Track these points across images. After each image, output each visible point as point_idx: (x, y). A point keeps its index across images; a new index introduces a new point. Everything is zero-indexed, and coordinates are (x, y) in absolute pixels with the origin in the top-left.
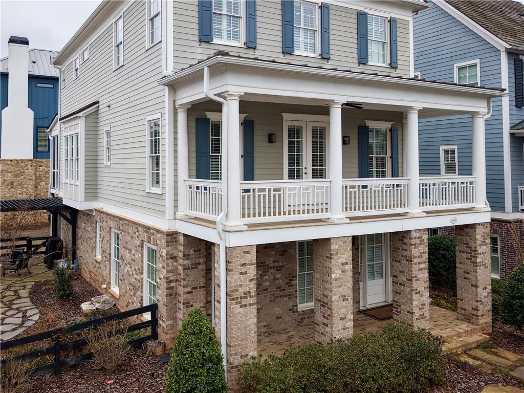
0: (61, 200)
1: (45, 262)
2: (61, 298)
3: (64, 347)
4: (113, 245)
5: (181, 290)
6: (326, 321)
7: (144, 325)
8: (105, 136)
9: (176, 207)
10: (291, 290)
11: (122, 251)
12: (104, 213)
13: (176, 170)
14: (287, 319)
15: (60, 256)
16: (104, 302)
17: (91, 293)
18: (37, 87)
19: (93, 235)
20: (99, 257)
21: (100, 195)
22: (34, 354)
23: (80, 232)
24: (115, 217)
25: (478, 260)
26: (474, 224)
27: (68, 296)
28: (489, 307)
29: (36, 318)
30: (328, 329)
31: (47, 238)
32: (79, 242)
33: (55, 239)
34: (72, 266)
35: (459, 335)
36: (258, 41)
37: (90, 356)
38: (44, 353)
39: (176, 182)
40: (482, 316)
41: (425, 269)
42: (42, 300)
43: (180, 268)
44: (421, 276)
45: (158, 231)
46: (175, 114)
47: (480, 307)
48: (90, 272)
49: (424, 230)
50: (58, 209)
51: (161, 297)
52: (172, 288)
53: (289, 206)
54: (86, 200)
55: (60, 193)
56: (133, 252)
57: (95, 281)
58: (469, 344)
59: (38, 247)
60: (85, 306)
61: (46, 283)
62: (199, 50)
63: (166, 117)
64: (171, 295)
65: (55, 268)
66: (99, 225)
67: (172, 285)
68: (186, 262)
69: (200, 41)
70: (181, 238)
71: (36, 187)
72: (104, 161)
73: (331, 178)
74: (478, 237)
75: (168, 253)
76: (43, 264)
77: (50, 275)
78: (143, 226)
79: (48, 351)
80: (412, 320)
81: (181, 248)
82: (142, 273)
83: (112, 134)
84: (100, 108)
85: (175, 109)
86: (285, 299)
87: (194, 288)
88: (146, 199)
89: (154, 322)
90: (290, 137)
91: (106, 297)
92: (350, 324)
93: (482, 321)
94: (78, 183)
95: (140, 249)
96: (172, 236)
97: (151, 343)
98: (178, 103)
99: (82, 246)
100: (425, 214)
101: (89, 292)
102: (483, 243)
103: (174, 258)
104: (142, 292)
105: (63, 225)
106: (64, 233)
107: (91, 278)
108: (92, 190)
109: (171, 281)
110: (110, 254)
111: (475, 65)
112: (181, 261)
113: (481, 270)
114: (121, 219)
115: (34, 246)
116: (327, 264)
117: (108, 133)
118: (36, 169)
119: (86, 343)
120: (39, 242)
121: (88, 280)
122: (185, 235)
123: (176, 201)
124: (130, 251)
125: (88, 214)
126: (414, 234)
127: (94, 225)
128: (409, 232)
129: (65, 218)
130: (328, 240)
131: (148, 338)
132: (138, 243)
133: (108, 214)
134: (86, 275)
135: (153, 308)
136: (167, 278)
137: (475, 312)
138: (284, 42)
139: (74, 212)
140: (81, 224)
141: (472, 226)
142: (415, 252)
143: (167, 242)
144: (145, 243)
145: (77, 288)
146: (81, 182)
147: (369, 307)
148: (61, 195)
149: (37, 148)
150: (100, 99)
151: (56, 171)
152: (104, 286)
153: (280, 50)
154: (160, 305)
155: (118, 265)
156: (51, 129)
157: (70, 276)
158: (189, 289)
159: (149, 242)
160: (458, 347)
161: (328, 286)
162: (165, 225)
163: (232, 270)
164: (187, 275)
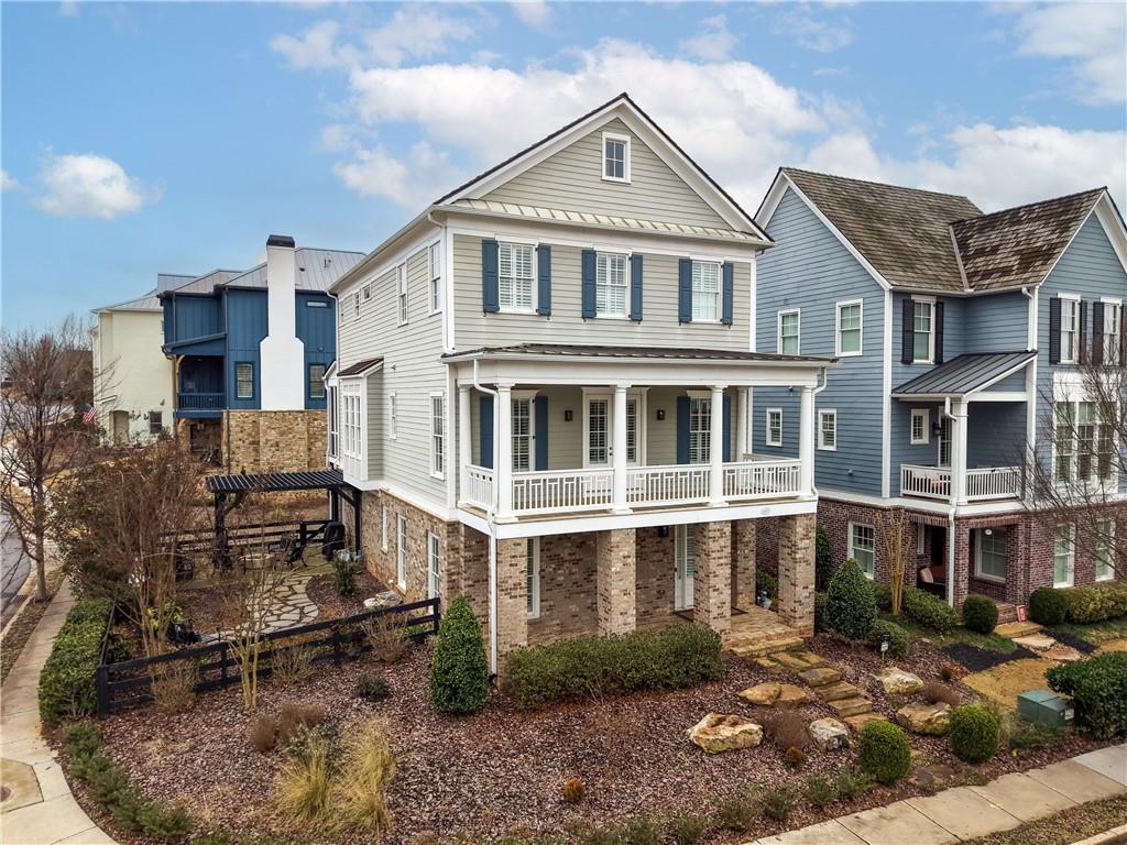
0: (340, 473)
1: (324, 553)
2: (343, 594)
3: (344, 639)
4: (400, 534)
5: (463, 583)
6: (606, 616)
7: (425, 619)
8: (390, 402)
9: (458, 494)
10: (590, 586)
11: (408, 540)
12: (390, 495)
13: (458, 455)
14: (584, 618)
15: (342, 546)
16: (389, 599)
17: (377, 588)
18: (307, 306)
19: (378, 520)
20: (385, 548)
21: (385, 473)
22: (314, 644)
23: (364, 517)
24: (401, 501)
25: (798, 556)
26: (795, 515)
27: (350, 592)
28: (811, 609)
29: (315, 614)
30: (608, 624)
31: (326, 522)
32: (364, 528)
33: (335, 523)
34: (355, 558)
35: (769, 638)
36: (553, 306)
37: (369, 648)
38: (324, 643)
39: (458, 468)
40: (800, 618)
41: (726, 564)
42: (321, 597)
43: (462, 560)
44: (722, 572)
45: (441, 521)
46: (457, 394)
47: (799, 608)
48: (377, 565)
49: (726, 522)
50: (337, 487)
51: (443, 592)
52: (454, 581)
53: (588, 492)
54: (369, 479)
55: (341, 465)
56: (419, 542)
57: (382, 575)
58: (775, 647)
59: (315, 533)
60: (369, 603)
61: (325, 577)
62: (484, 322)
63: (447, 396)
64: (452, 588)
65: (335, 560)
66: (385, 507)
67: (454, 577)
68: (467, 554)
69: (485, 311)
70: (463, 528)
71: (310, 449)
72: (390, 434)
73: (615, 466)
74: (799, 530)
75: (449, 544)
76: (321, 555)
77: (330, 569)
78: (427, 514)
79: (327, 642)
80: (708, 618)
81: (462, 539)
82: (427, 566)
83: (398, 402)
84: (385, 366)
85: (457, 389)
86: (582, 596)
87: (475, 582)
88: (430, 484)
89: (436, 617)
90: (591, 413)
91: (392, 592)
92: (632, 620)
93: (800, 623)
94: (360, 458)
95: (424, 539)
96: (453, 527)
97: (432, 637)
98: (460, 383)
99: (367, 534)
100: (727, 505)
101: (374, 588)
102: (806, 536)
103: (456, 550)
104: (427, 586)
105: (345, 506)
106: (347, 516)
107: (377, 572)
108: (377, 467)
109: (453, 574)
110: (397, 544)
111: (858, 306)
112: (462, 553)
113: (800, 568)
114: (407, 504)
115: (309, 532)
116: (608, 557)
117: (393, 399)
118: (309, 424)
119: (366, 635)
120: (316, 527)
121: (374, 574)
122: (465, 526)
123: (458, 488)
124: (416, 540)
125: (373, 495)
126: (712, 527)
127: (379, 509)
128: (707, 523)
129: (348, 499)
130: (609, 532)
131: (430, 633)
132: (423, 532)
133: (394, 497)
134: (372, 569)
135: (436, 602)
136: (448, 571)
137: (793, 614)
138: (584, 305)
139: (357, 492)
140: (366, 506)
141: (793, 517)
142: (713, 546)
143: (448, 532)
144: (430, 533)
145: (361, 583)
146: (363, 457)
147: (686, 608)
148: (341, 467)
149: (309, 395)
150: (385, 356)
151: (334, 433)
152: (391, 581)
153: (580, 314)
154: (442, 598)
155: (405, 557)
156: (329, 375)
157: (352, 569)
158: (471, 582)
159: (432, 531)
160: (762, 650)
161: (609, 580)
162: (445, 513)
163: (501, 562)
164: (469, 568)
